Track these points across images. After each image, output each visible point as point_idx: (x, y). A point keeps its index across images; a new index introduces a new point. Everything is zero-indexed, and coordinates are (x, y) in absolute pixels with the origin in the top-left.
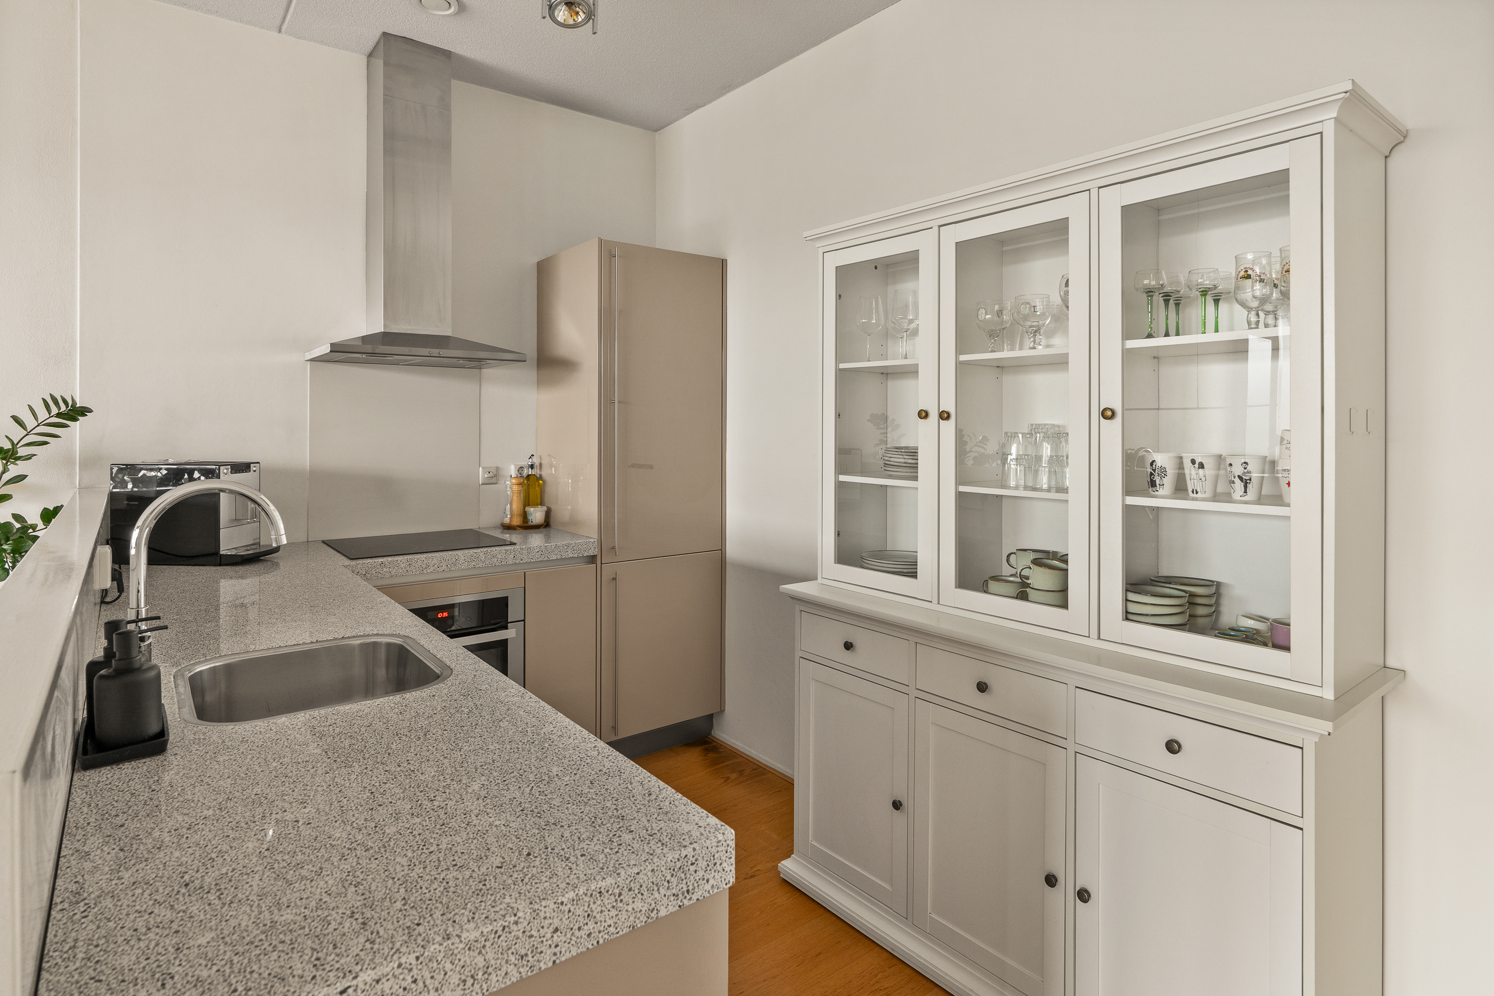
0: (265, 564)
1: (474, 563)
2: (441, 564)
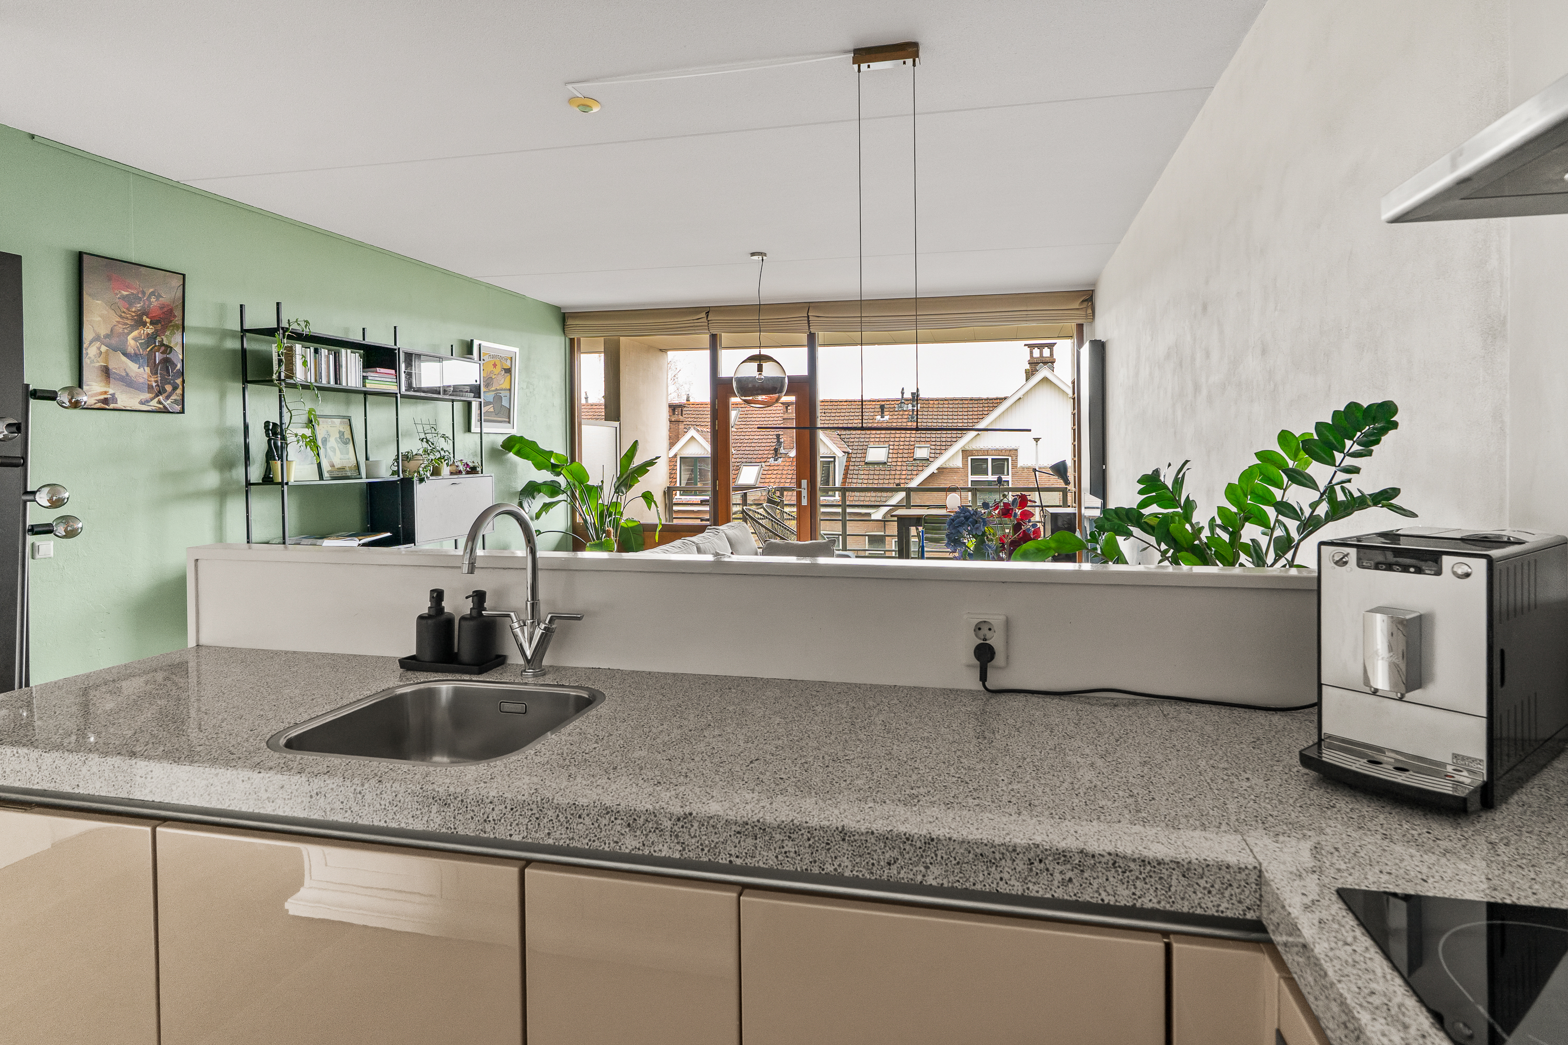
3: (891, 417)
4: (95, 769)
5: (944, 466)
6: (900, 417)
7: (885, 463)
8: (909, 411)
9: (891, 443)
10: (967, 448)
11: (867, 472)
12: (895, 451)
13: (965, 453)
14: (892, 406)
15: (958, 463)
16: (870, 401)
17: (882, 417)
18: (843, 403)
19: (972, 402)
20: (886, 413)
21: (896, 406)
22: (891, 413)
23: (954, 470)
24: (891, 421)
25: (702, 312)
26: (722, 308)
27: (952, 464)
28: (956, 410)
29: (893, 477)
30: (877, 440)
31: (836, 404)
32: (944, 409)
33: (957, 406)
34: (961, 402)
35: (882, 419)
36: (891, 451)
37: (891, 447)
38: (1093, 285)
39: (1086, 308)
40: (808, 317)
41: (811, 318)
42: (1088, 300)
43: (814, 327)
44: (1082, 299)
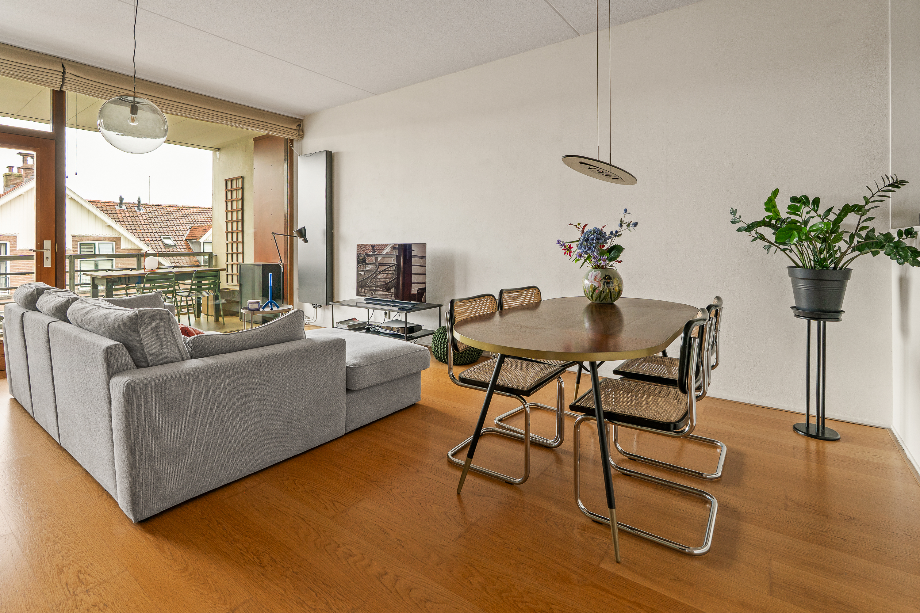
38: (304, 117)
39: (299, 131)
40: (64, 73)
41: (67, 75)
42: (299, 126)
43: (68, 85)
44: (297, 124)
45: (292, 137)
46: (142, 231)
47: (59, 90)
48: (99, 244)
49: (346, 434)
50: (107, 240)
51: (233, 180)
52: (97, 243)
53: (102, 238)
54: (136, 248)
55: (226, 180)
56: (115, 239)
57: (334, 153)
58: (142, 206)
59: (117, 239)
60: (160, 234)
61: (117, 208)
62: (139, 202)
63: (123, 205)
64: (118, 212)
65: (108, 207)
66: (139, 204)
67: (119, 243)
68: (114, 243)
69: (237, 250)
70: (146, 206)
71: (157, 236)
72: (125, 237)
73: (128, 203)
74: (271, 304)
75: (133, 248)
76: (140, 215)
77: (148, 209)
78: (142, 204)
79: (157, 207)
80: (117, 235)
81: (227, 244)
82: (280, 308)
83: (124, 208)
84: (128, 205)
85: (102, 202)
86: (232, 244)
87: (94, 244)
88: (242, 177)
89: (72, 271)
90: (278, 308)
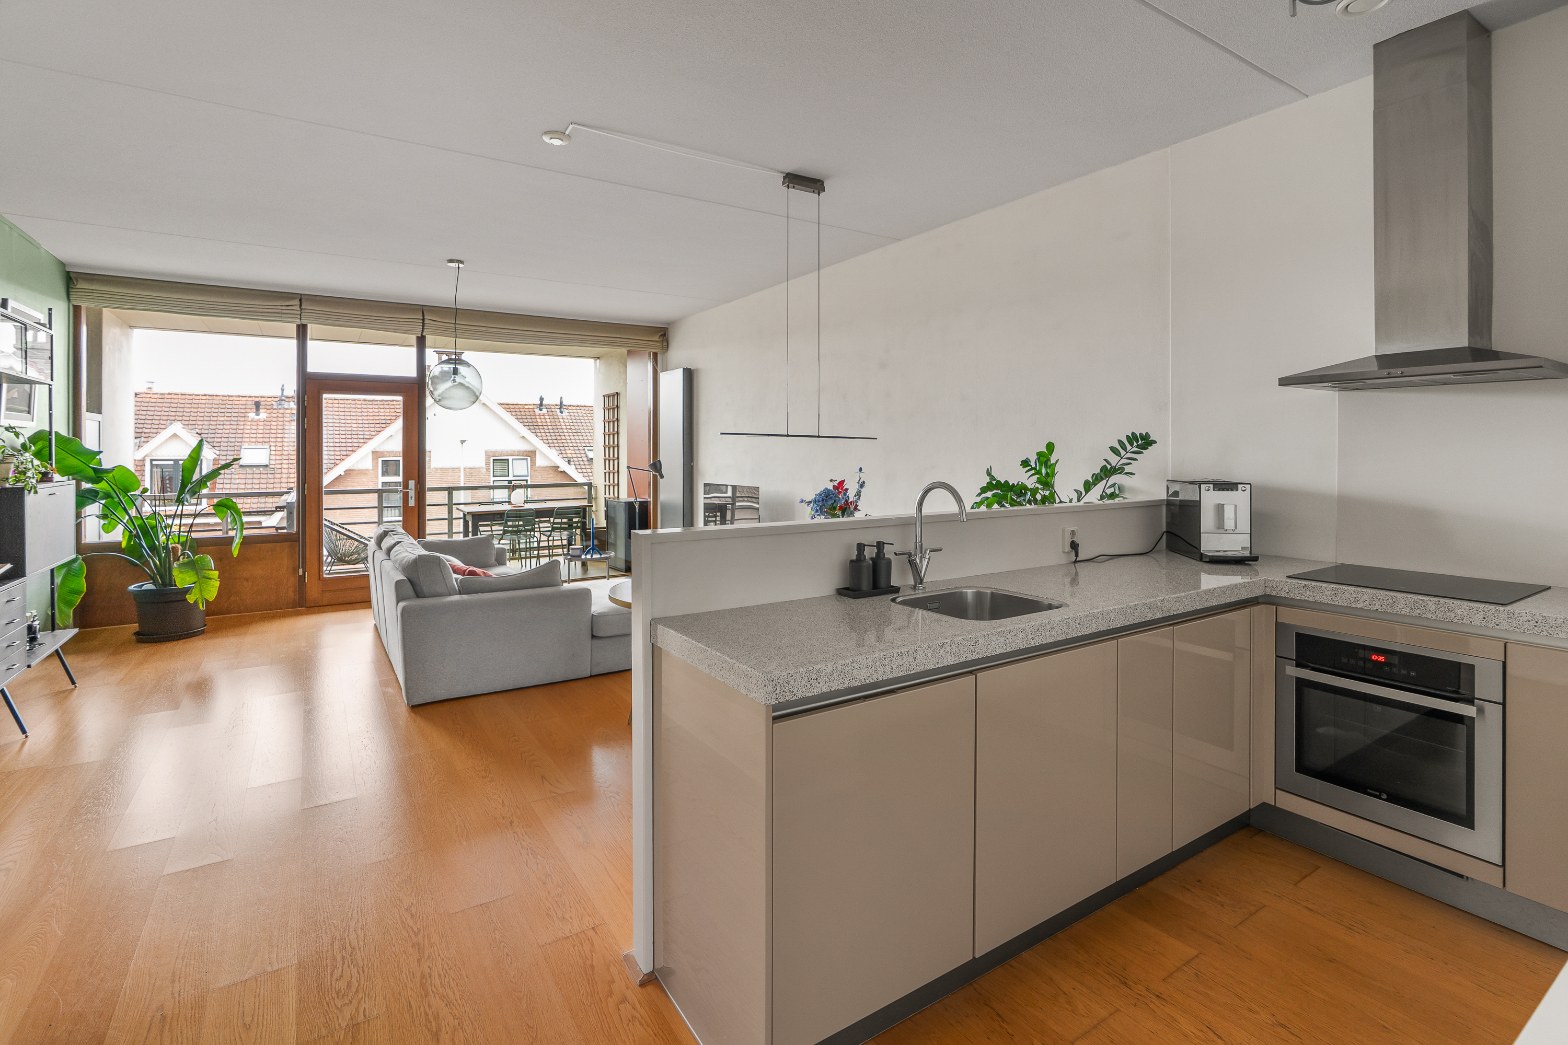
0: (1247, 567)
1: (1419, 612)
2: (1374, 602)
3: (268, 415)
4: (948, 649)
5: (355, 468)
6: (280, 415)
7: (267, 466)
8: (291, 409)
9: (272, 444)
10: (378, 450)
11: (244, 476)
12: (278, 453)
13: (376, 454)
14: (269, 403)
15: (368, 464)
16: (239, 396)
17: (257, 414)
18: (201, 397)
19: (365, 403)
20: (261, 411)
21: (274, 403)
22: (269, 411)
23: (363, 472)
24: (269, 419)
25: (294, 299)
26: (318, 298)
27: (361, 466)
28: (348, 410)
29: (279, 480)
30: (254, 440)
31: (191, 397)
32: (335, 409)
33: (348, 406)
34: (354, 402)
35: (257, 417)
36: (273, 453)
37: (273, 448)
38: (669, 324)
39: (662, 341)
40: (423, 320)
41: (426, 321)
42: (664, 335)
43: (427, 330)
44: (660, 334)
45: (655, 351)
46: (563, 441)
47: (420, 336)
48: (513, 460)
49: (591, 676)
50: (521, 454)
51: (610, 396)
52: (510, 458)
53: (516, 453)
54: (552, 465)
55: (604, 396)
56: (530, 454)
57: (693, 370)
58: (565, 407)
59: (532, 454)
60: (584, 445)
61: (537, 411)
62: (561, 403)
63: (544, 407)
64: (538, 417)
65: (527, 410)
66: (561, 405)
67: (534, 459)
68: (529, 458)
69: (614, 482)
70: (570, 408)
71: (581, 448)
72: (541, 452)
73: (549, 405)
74: (593, 551)
75: (549, 465)
76: (561, 420)
77: (571, 411)
78: (565, 405)
79: (582, 408)
80: (532, 449)
81: (605, 473)
82: (602, 556)
83: (545, 411)
84: (548, 407)
85: (520, 405)
86: (609, 473)
87: (508, 460)
88: (617, 393)
89: (450, 503)
90: (601, 555)
